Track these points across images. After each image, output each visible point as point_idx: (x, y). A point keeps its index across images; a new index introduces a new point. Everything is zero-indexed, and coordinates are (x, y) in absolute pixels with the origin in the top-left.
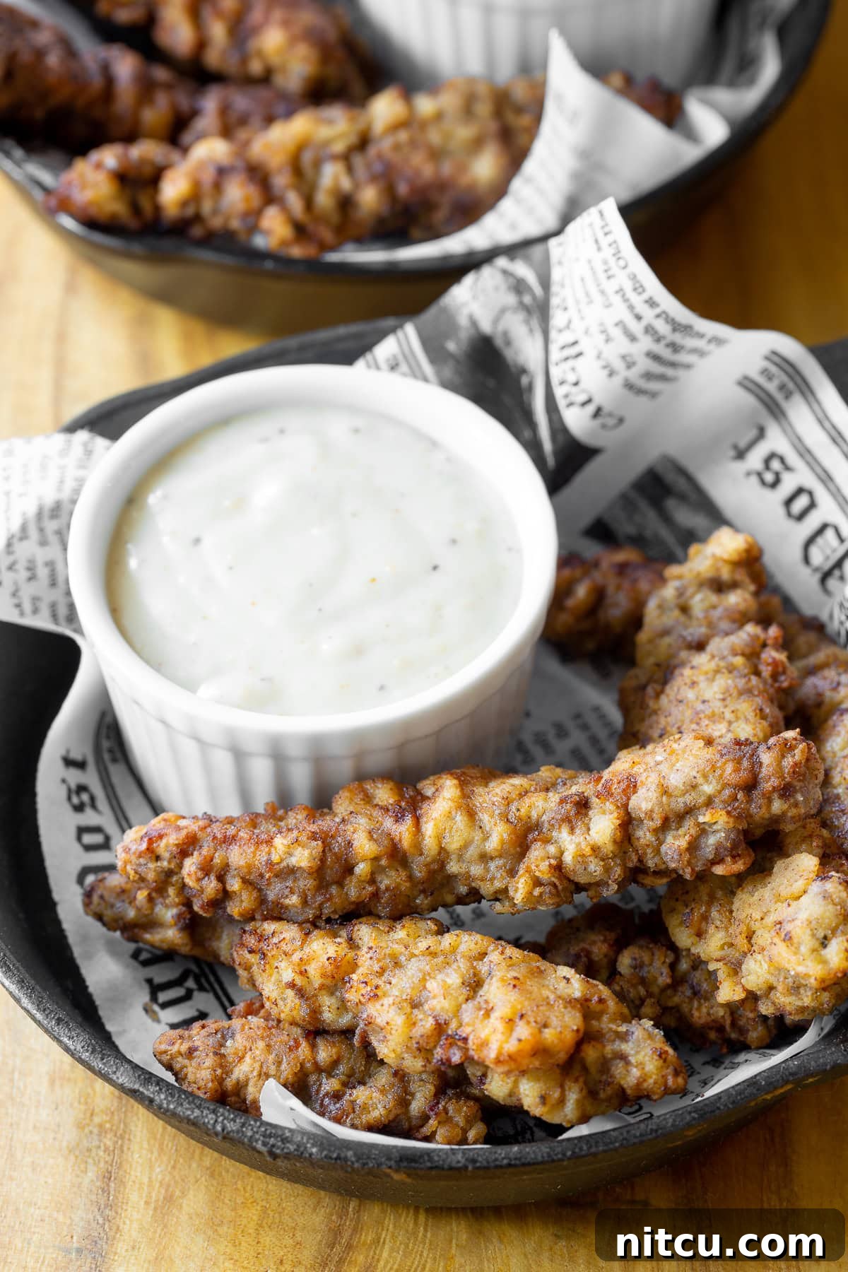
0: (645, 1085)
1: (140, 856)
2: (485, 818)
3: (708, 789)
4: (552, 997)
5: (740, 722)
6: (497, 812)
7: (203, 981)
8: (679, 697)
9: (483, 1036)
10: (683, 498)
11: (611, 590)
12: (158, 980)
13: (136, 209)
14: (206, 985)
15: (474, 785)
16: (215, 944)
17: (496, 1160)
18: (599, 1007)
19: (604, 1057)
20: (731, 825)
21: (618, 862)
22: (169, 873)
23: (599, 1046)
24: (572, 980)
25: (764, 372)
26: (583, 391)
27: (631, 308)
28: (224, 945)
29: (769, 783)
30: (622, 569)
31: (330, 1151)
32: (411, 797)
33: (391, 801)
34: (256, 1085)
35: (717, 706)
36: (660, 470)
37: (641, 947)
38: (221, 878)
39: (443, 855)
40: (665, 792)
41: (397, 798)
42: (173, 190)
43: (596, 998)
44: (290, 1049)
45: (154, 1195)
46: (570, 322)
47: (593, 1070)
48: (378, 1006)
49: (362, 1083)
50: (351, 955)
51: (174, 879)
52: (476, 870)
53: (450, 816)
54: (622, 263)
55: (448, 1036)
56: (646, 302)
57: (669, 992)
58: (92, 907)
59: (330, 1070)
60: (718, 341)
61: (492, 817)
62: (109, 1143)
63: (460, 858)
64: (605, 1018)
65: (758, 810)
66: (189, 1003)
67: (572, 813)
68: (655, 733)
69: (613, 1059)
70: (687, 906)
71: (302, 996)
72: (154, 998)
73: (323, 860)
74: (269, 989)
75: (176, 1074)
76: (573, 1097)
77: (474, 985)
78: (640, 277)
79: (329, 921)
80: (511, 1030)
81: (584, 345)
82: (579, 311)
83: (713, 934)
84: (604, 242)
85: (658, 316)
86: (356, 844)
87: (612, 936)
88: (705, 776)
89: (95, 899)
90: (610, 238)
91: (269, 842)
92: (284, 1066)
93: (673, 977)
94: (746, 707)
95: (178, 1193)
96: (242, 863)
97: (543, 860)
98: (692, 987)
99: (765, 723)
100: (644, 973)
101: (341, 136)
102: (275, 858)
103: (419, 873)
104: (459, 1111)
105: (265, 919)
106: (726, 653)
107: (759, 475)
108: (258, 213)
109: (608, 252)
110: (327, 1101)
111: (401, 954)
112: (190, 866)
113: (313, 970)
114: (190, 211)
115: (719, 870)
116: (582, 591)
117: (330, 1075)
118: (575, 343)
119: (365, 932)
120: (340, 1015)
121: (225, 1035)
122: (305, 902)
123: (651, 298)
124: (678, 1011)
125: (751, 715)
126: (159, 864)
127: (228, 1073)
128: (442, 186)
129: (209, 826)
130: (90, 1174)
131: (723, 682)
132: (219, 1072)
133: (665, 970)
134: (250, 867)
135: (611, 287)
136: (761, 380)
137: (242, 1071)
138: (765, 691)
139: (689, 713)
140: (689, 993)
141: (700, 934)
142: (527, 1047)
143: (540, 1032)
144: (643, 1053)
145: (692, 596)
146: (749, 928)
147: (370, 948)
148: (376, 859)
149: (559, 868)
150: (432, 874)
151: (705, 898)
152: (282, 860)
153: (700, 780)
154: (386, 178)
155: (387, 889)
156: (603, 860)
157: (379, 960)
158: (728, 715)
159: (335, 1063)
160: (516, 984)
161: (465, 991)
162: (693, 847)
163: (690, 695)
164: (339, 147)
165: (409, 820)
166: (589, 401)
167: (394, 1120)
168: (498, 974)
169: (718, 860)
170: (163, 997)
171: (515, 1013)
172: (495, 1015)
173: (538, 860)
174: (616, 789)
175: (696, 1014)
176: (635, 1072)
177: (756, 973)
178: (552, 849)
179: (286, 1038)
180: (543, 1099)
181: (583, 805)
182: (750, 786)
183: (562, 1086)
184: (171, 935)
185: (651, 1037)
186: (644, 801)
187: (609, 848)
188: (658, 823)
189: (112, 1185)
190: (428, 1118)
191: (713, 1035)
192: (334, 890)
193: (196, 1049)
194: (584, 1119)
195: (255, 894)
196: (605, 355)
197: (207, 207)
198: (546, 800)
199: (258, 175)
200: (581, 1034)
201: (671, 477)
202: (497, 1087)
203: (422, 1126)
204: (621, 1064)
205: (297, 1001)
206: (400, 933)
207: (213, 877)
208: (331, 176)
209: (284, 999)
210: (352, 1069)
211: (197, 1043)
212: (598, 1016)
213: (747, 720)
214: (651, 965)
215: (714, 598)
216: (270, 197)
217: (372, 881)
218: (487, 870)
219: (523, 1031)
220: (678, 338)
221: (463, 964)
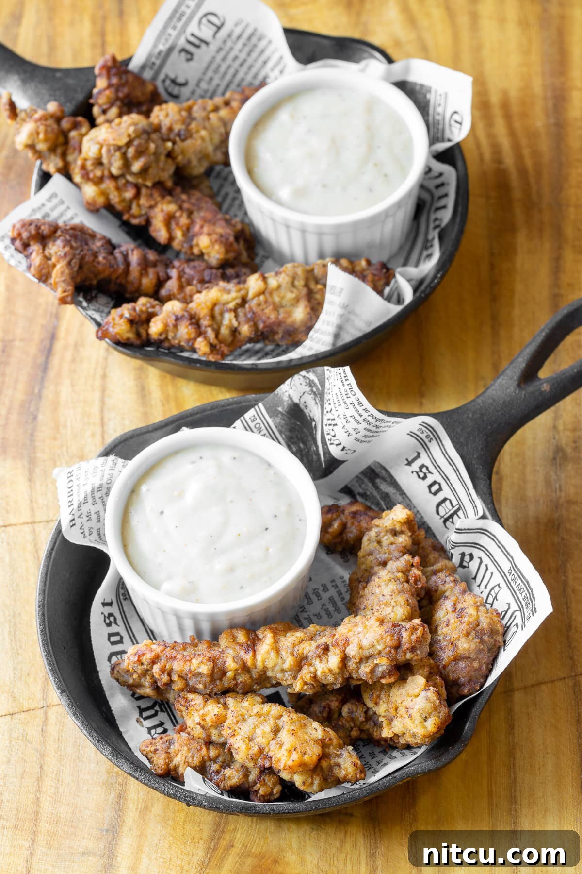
0: (348, 777)
1: (134, 663)
2: (283, 653)
3: (379, 647)
4: (309, 739)
5: (398, 607)
6: (289, 651)
7: (163, 707)
8: (373, 591)
9: (278, 757)
10: (383, 479)
11: (349, 525)
12: (143, 707)
13: (138, 335)
14: (164, 709)
15: (280, 635)
16: (168, 695)
17: (283, 810)
18: (329, 742)
19: (330, 765)
20: (389, 664)
21: (340, 675)
22: (147, 670)
23: (328, 761)
24: (318, 730)
25: (419, 430)
26: (337, 439)
27: (357, 411)
28: (171, 696)
29: (406, 646)
30: (355, 514)
31: (212, 804)
32: (253, 638)
33: (244, 641)
34: (183, 767)
35: (388, 597)
36: (373, 467)
37: (352, 704)
38: (169, 675)
39: (265, 670)
40: (361, 647)
41: (247, 640)
42: (155, 328)
43: (328, 739)
44: (198, 751)
45: (139, 806)
46: (331, 410)
47: (326, 770)
48: (235, 738)
49: (229, 766)
50: (224, 712)
51: (150, 672)
52: (279, 676)
53: (268, 652)
54: (353, 393)
55: (264, 755)
56: (364, 410)
57: (364, 723)
58: (114, 675)
59: (215, 760)
60: (397, 423)
61: (286, 653)
62: (120, 781)
63: (272, 671)
64: (331, 747)
65: (401, 658)
66: (156, 718)
67: (321, 653)
68: (362, 607)
69: (334, 766)
70: (371, 691)
71: (203, 729)
72: (141, 715)
73: (213, 670)
74: (190, 723)
75: (149, 760)
76: (317, 782)
77: (276, 731)
78: (361, 400)
79: (216, 694)
80: (290, 756)
81: (337, 421)
82: (335, 407)
83: (382, 705)
84: (346, 383)
85: (369, 415)
86: (228, 664)
87: (340, 698)
88: (378, 642)
89: (116, 672)
90: (348, 382)
91: (190, 661)
92: (195, 758)
93: (366, 718)
94: (401, 599)
95: (150, 805)
96: (178, 669)
97: (308, 673)
98: (374, 722)
99: (409, 607)
100: (353, 715)
101: (234, 299)
102: (193, 669)
103: (255, 675)
104: (270, 780)
105: (189, 692)
106: (394, 570)
107: (417, 473)
108: (195, 339)
109: (347, 388)
110: (213, 774)
111: (246, 714)
112: (156, 669)
113: (208, 719)
114: (163, 337)
115: (383, 681)
116: (336, 525)
117: (215, 762)
118: (334, 420)
119: (231, 701)
120: (219, 738)
121: (170, 742)
122: (205, 687)
123: (366, 409)
124: (368, 731)
125: (403, 603)
126: (143, 667)
127: (171, 761)
128: (279, 324)
129: (164, 650)
130: (112, 795)
131: (392, 586)
132: (167, 761)
133: (363, 715)
134: (182, 671)
135: (348, 401)
136: (419, 433)
137: (178, 760)
138: (411, 591)
139: (376, 600)
140: (372, 724)
141: (376, 703)
142: (296, 763)
143: (303, 756)
144: (346, 764)
145: (383, 537)
146: (396, 705)
147: (233, 711)
148: (236, 670)
149: (315, 677)
150: (260, 676)
151: (379, 688)
152: (195, 669)
153: (376, 644)
154: (253, 321)
155: (241, 682)
156: (334, 675)
157: (236, 717)
158: (393, 604)
159: (218, 757)
160: (293, 733)
161: (272, 735)
162: (372, 671)
163: (377, 591)
164: (232, 305)
165: (251, 653)
166: (340, 444)
167: (242, 784)
168: (287, 727)
169: (383, 677)
170: (145, 714)
171: (292, 747)
172: (284, 747)
173: (306, 673)
174: (341, 643)
175: (375, 734)
176: (344, 772)
177: (398, 727)
178: (312, 669)
179: (196, 745)
180: (304, 783)
181: (326, 649)
182: (397, 647)
183: (312, 778)
184: (148, 691)
185: (351, 756)
186: (352, 651)
187: (336, 670)
188: (358, 661)
189: (122, 800)
190: (256, 783)
191: (382, 743)
192: (218, 682)
193: (157, 750)
194: (321, 790)
195: (184, 682)
196: (346, 427)
197: (171, 335)
198: (310, 645)
199: (194, 320)
200: (321, 756)
201: (378, 470)
202: (285, 776)
203: (254, 786)
204: (337, 768)
205: (201, 730)
206: (246, 704)
207: (166, 674)
208: (228, 319)
209: (196, 728)
210: (225, 759)
211: (158, 747)
212: (328, 746)
213: (401, 606)
214: (356, 712)
215: (392, 539)
216: (200, 333)
217: (234, 679)
218: (284, 676)
219: (295, 756)
220: (378, 424)
221: (272, 721)
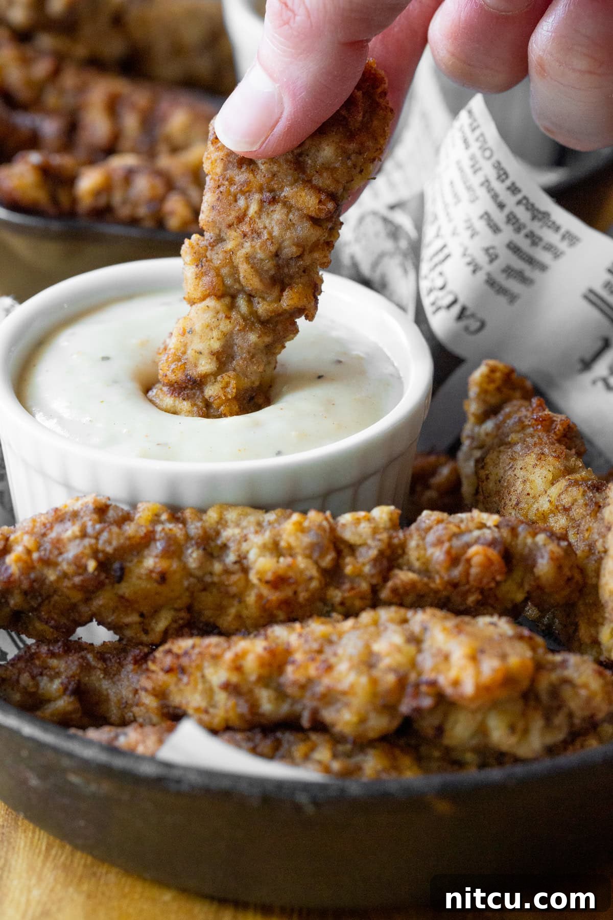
26: (451, 292)
27: (496, 197)
46: (439, 230)
54: (488, 153)
56: (509, 188)
78: (504, 165)
81: (452, 247)
82: (448, 214)
84: (472, 138)
85: (519, 203)
90: (477, 133)
107: (605, 380)
108: (162, 199)
109: (475, 147)
114: (102, 201)
118: (445, 246)
123: (513, 184)
135: (477, 180)
166: (455, 302)
196: (469, 252)
197: (117, 198)
220: (536, 227)
